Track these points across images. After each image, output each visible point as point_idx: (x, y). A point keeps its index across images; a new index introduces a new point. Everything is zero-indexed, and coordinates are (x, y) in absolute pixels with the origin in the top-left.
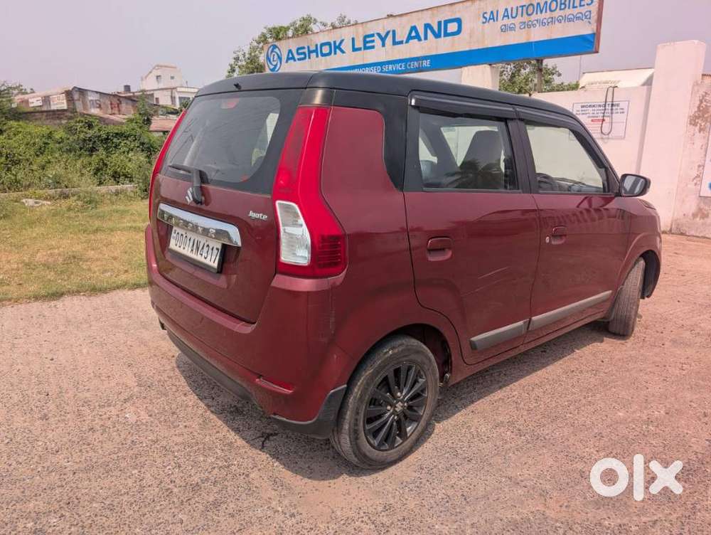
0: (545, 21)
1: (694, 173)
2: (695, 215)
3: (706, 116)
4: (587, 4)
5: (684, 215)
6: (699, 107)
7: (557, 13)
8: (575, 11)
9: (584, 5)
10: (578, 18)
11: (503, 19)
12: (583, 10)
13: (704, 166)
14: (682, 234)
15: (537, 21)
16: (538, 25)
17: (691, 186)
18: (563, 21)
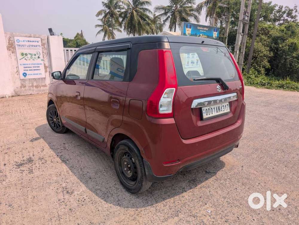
1: (16, 70)
2: (21, 87)
3: (13, 47)
5: (17, 88)
6: (9, 43)
13: (18, 67)
14: (18, 95)
17: (16, 76)
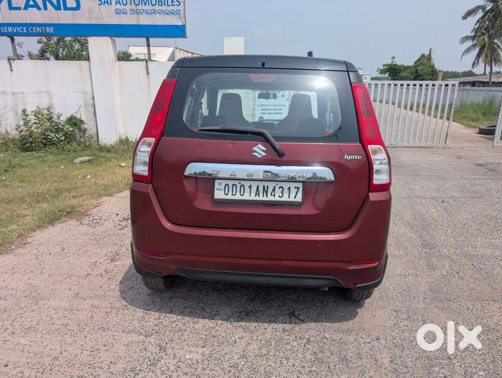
0: (149, 11)
1: (251, 113)
4: (177, 5)
7: (157, 7)
8: (170, 8)
9: (174, 5)
10: (172, 13)
11: (116, 5)
12: (175, 8)
13: (255, 109)
15: (143, 10)
16: (144, 13)
18: (162, 14)
